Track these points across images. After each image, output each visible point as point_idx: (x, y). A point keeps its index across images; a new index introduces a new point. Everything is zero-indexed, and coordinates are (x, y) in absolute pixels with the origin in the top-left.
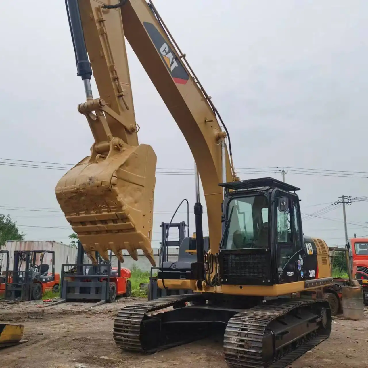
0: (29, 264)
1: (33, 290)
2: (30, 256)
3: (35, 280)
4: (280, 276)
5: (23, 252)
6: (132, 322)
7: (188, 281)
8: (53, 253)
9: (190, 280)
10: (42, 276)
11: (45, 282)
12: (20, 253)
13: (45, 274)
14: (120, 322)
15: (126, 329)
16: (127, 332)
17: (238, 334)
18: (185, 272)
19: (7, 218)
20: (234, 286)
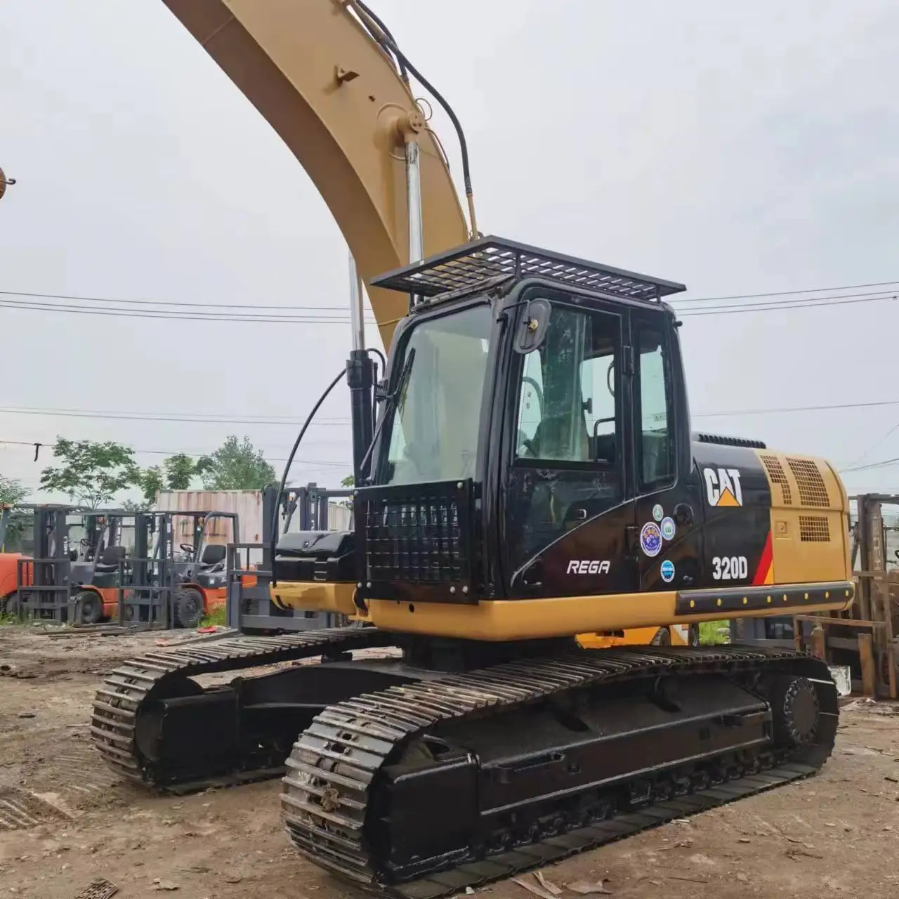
0: (167, 543)
1: (178, 604)
2: (169, 525)
3: (187, 580)
4: (516, 573)
5: (157, 514)
6: (123, 703)
7: (330, 587)
8: (234, 517)
9: (333, 585)
10: (208, 572)
11: (215, 587)
12: (148, 517)
13: (215, 567)
14: (103, 701)
15: (112, 723)
16: (110, 728)
17: (317, 758)
18: (326, 560)
19: (243, 443)
20: (395, 602)
